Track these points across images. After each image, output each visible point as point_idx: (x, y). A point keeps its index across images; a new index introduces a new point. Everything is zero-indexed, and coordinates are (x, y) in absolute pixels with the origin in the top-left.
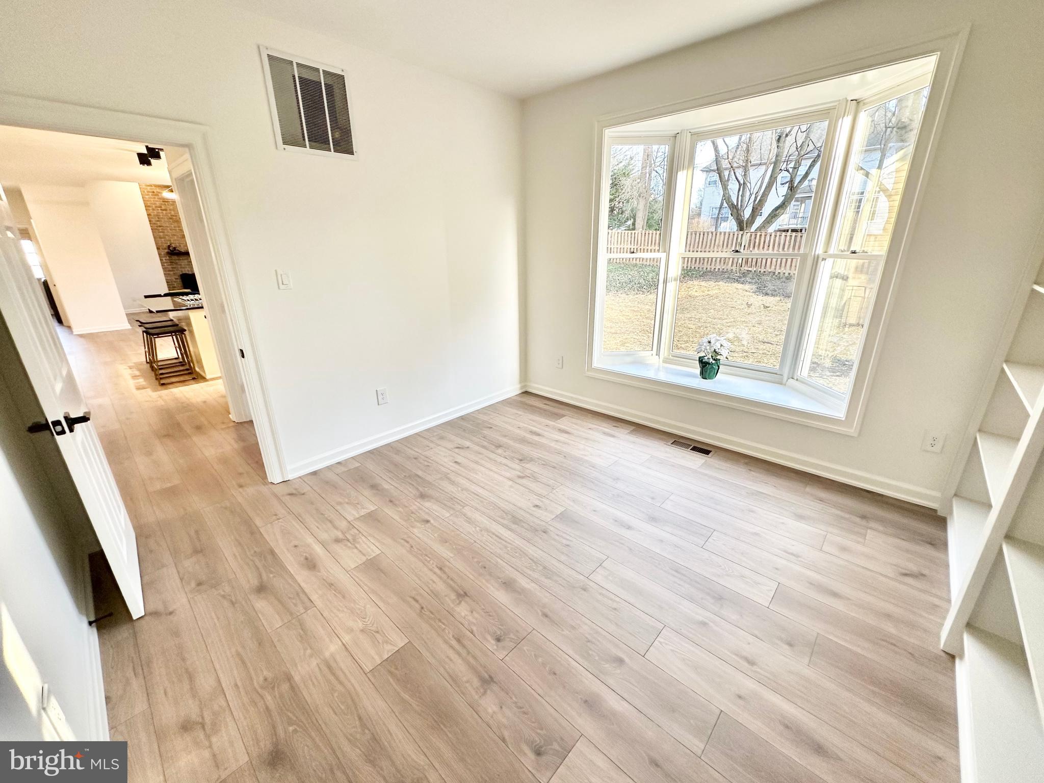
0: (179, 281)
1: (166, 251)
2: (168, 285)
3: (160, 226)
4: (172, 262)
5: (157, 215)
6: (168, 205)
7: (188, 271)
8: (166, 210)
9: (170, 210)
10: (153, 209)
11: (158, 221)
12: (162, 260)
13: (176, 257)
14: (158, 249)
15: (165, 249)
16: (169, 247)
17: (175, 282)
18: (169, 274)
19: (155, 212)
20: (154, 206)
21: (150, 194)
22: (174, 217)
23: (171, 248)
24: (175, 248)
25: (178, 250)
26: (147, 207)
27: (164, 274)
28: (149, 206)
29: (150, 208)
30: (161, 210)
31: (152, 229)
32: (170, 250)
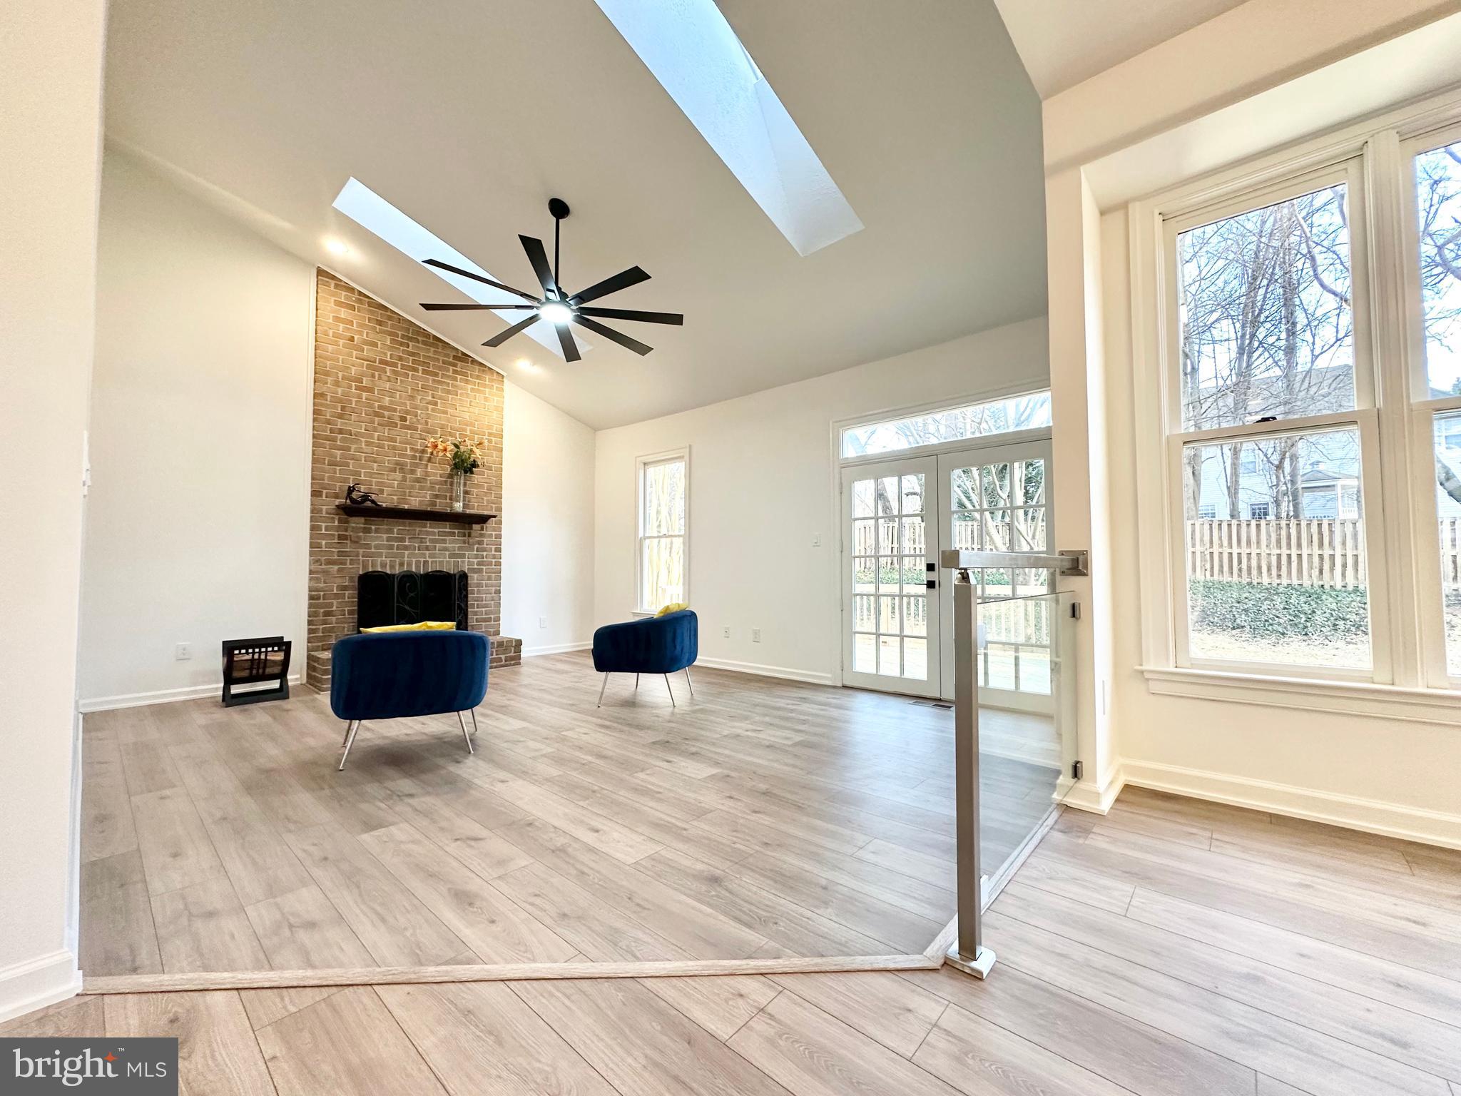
0: (351, 595)
1: (337, 502)
2: (310, 606)
3: (341, 432)
4: (345, 537)
5: (341, 401)
6: (380, 378)
7: (384, 565)
8: (370, 390)
9: (382, 391)
10: (337, 383)
11: (341, 416)
12: (319, 528)
13: (357, 522)
14: (315, 494)
15: (337, 496)
16: (351, 490)
17: (336, 596)
18: (325, 572)
19: (340, 390)
20: (340, 374)
21: (341, 342)
22: (386, 413)
23: (354, 495)
24: (365, 498)
25: (373, 501)
26: (320, 374)
27: (311, 572)
28: (327, 374)
29: (330, 379)
30: (358, 388)
31: (314, 436)
32: (353, 501)
